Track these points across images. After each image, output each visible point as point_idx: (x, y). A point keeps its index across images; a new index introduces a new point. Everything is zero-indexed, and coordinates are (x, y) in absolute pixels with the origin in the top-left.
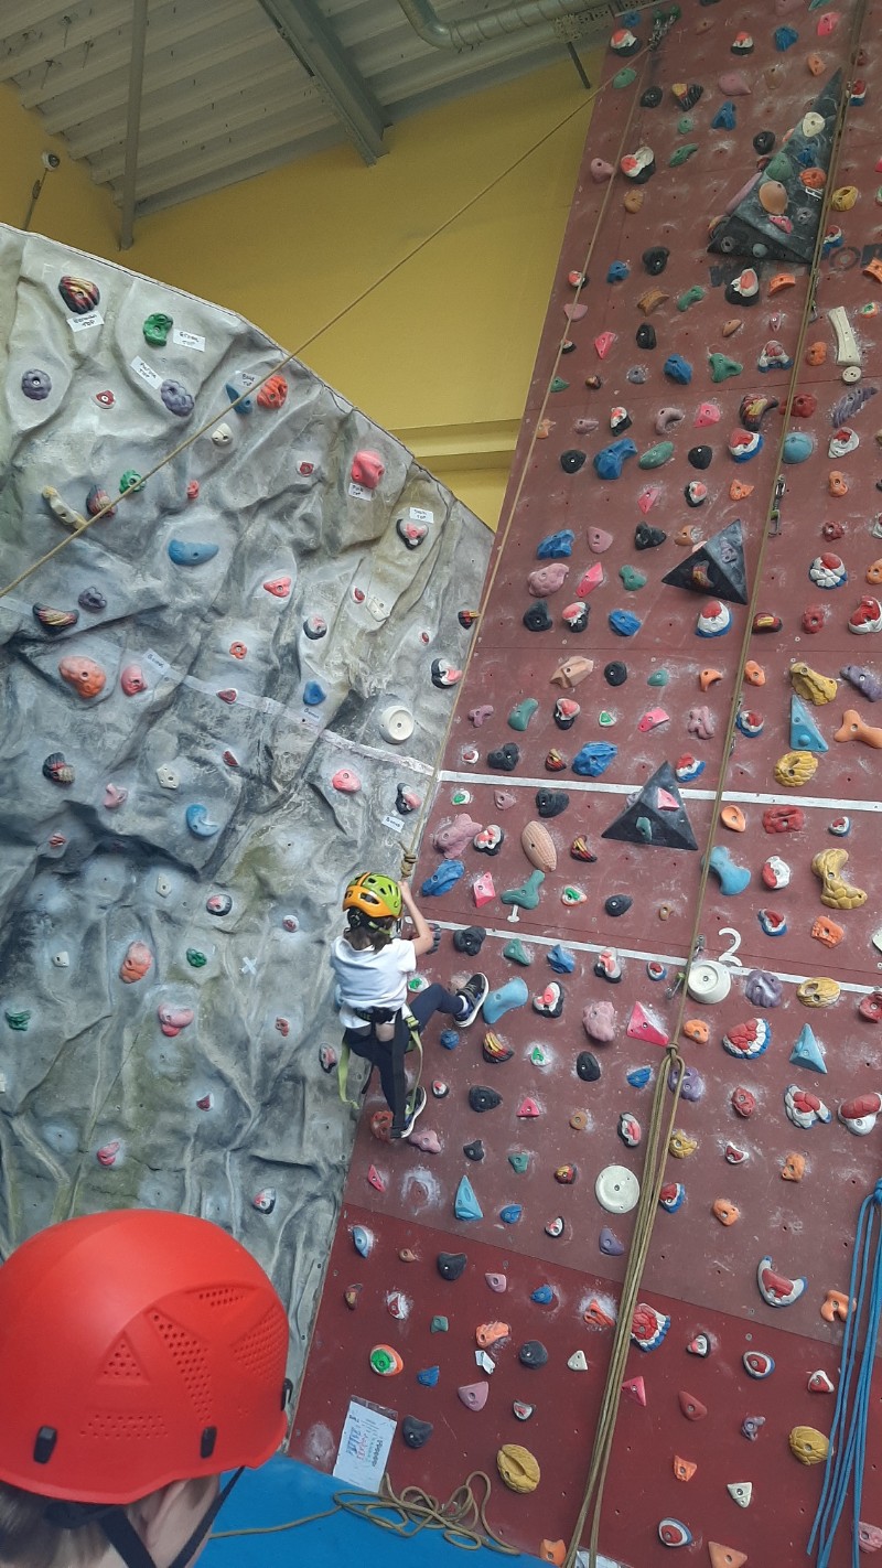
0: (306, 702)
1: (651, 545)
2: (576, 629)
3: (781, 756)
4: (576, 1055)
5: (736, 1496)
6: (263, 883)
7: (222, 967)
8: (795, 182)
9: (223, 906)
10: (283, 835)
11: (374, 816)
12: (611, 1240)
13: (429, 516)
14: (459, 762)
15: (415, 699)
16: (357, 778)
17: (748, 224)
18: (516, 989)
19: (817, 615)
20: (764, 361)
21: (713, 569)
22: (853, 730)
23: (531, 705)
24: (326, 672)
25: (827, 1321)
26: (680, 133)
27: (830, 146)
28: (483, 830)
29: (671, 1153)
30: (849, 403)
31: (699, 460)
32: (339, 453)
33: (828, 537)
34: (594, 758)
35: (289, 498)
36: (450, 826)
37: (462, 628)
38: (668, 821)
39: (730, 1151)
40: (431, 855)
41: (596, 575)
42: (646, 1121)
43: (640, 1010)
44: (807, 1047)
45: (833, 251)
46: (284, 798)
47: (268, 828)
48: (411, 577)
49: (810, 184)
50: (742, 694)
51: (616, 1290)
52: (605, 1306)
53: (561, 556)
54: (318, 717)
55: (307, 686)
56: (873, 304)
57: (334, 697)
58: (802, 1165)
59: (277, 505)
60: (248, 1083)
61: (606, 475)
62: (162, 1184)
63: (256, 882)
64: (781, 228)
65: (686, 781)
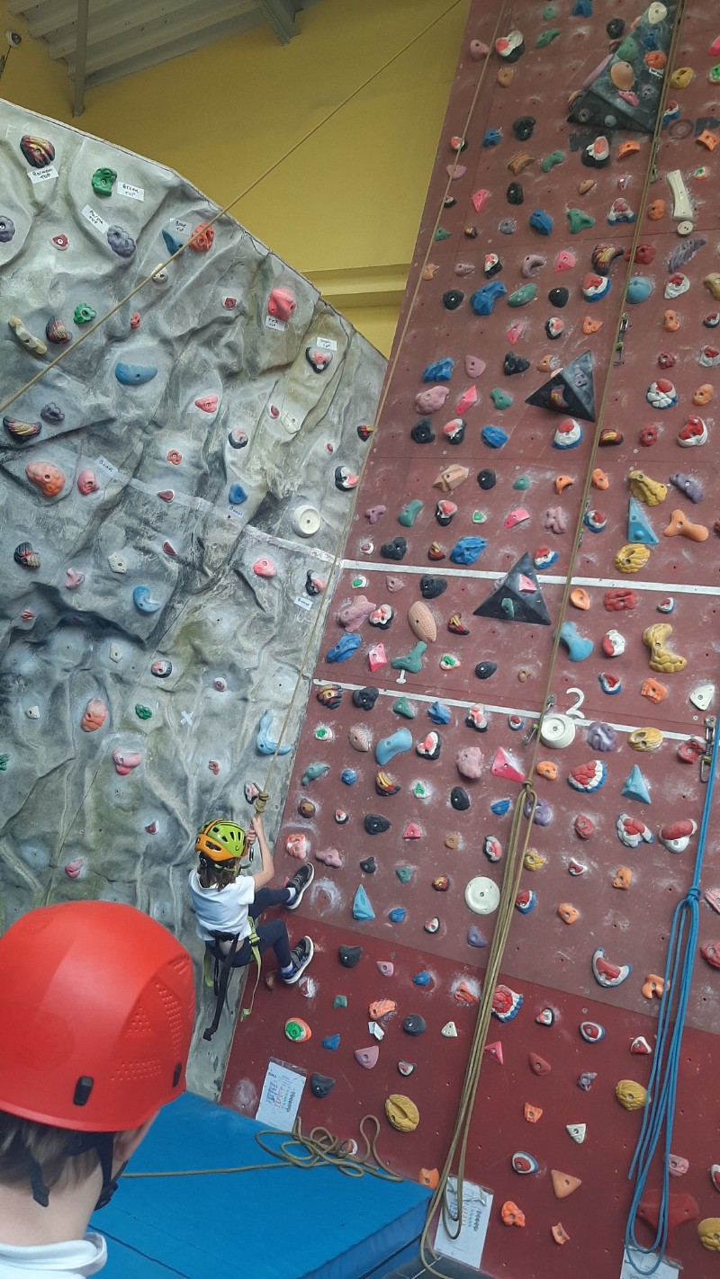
0: (231, 502)
1: (517, 371)
2: (455, 442)
3: (620, 549)
4: (450, 790)
5: (574, 1134)
6: (197, 651)
7: (164, 720)
8: (641, 62)
9: (165, 670)
10: (213, 612)
11: (287, 595)
12: (477, 935)
13: (333, 345)
14: (357, 554)
15: (322, 499)
16: (273, 565)
17: (601, 98)
18: (403, 737)
19: (652, 431)
20: (612, 215)
21: (568, 391)
22: (679, 526)
23: (417, 505)
24: (248, 475)
25: (647, 998)
26: (545, 19)
27: (671, 32)
28: (377, 609)
29: (526, 867)
30: (682, 252)
31: (557, 300)
32: (257, 290)
33: (662, 366)
34: (468, 549)
35: (216, 328)
36: (350, 605)
37: (360, 441)
38: (528, 603)
39: (572, 866)
40: (335, 629)
41: (472, 396)
42: (505, 840)
43: (502, 753)
44: (635, 783)
45: (672, 122)
46: (214, 582)
47: (200, 606)
48: (318, 397)
49: (653, 66)
50: (589, 496)
51: (480, 975)
52: (472, 987)
53: (443, 380)
54: (240, 515)
55: (231, 489)
56: (704, 168)
57: (254, 497)
58: (629, 876)
59: (205, 334)
60: (187, 812)
61: (481, 312)
62: (118, 892)
63: (191, 651)
64: (628, 102)
65: (543, 569)
